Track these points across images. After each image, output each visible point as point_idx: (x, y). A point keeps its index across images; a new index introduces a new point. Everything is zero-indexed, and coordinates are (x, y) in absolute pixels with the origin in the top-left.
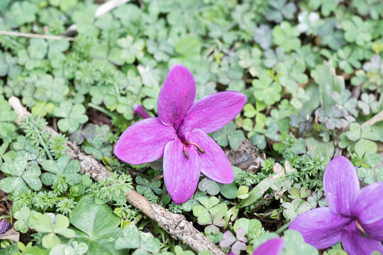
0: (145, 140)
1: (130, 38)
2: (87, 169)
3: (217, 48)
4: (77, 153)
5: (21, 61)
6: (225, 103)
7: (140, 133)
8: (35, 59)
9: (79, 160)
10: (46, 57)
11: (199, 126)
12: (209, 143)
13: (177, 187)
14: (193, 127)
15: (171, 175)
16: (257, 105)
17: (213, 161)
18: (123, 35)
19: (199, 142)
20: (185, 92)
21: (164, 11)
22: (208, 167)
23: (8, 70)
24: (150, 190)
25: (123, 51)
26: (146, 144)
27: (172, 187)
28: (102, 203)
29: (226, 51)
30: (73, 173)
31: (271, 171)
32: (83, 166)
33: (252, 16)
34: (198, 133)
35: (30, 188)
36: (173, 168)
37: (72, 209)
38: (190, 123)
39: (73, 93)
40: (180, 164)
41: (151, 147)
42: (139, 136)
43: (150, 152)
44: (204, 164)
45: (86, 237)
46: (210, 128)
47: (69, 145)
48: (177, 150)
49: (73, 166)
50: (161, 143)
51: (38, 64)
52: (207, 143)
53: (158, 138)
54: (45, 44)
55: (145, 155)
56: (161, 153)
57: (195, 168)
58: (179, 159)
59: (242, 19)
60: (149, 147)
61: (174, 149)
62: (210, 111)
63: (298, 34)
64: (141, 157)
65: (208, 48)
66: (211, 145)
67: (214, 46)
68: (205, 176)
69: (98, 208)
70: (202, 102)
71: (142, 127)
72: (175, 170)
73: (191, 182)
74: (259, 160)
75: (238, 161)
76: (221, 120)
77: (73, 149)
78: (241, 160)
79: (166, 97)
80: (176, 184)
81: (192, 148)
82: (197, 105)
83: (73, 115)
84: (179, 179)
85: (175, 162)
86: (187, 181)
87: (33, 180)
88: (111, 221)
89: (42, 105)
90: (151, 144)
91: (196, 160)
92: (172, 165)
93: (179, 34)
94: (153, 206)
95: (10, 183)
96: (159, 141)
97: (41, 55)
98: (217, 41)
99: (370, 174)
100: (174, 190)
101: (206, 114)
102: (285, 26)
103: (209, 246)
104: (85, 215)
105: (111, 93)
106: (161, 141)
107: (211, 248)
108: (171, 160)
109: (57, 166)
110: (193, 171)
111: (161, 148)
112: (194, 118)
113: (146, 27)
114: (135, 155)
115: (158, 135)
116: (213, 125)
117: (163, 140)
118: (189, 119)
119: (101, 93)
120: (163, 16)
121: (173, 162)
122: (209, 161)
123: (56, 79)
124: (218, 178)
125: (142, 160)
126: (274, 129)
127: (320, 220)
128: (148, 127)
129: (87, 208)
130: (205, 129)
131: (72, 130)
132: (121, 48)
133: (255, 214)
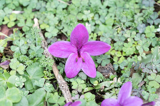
0: (63, 49)
1: (89, 11)
2: (45, 53)
3: (121, 26)
4: (45, 46)
5: (47, 7)
6: (101, 46)
7: (61, 45)
8: (52, 8)
9: (44, 49)
10: (56, 8)
11: (88, 51)
12: (90, 59)
13: (69, 71)
14: (85, 51)
15: (68, 66)
16: (123, 53)
17: (88, 67)
18: (87, 9)
19: (85, 57)
20: (82, 36)
21: (109, 6)
22: (85, 68)
23: (40, 8)
24: (63, 69)
25: (84, 15)
26: (62, 50)
27: (67, 70)
28: (41, 67)
29: (124, 28)
30: (40, 53)
31: (112, 80)
32: (45, 52)
33: (142, 19)
34: (86, 54)
35: (21, 52)
36: (69, 63)
37: (30, 65)
38: (84, 49)
39: (59, 25)
40: (73, 63)
41: (64, 52)
42: (61, 46)
43: (63, 54)
44: (84, 66)
45: (29, 77)
46: (93, 54)
47: (44, 42)
48: (74, 57)
49: (41, 50)
50: (69, 52)
51: (52, 10)
52: (89, 59)
53: (68, 50)
54: (58, 3)
55: (61, 55)
56: (67, 56)
57: (79, 67)
58: (74, 61)
59: (138, 19)
60: (63, 52)
61: (73, 56)
62: (94, 47)
63: (156, 32)
64: (59, 55)
65: (118, 25)
66: (90, 60)
67: (120, 25)
68: (82, 71)
69: (39, 68)
70: (91, 42)
71: (63, 43)
72: (70, 64)
73: (75, 71)
74: (111, 74)
75: (103, 71)
76: (98, 52)
77: (45, 44)
78: (104, 71)
79: (74, 35)
80: (69, 70)
81: (80, 59)
82: (88, 43)
83: (52, 32)
84: (70, 68)
85: (71, 61)
86: (73, 70)
87: (23, 50)
88: (40, 75)
89: (45, 25)
90: (65, 51)
91: (80, 64)
92: (70, 62)
93: (111, 17)
94: (59, 75)
95: (15, 48)
96: (68, 51)
97: (54, 7)
98: (122, 24)
99: (147, 95)
100: (67, 71)
101: (92, 48)
102: (152, 27)
103: (68, 97)
104: (32, 69)
105: (71, 29)
106: (69, 51)
107: (69, 98)
108: (70, 60)
109: (35, 48)
110: (77, 67)
111: (68, 54)
112: (86, 47)
113: (99, 9)
114: (56, 53)
115: (69, 49)
116: (94, 53)
117: (70, 51)
118: (84, 47)
119: (68, 28)
120: (108, 7)
121: (70, 61)
122: (87, 66)
123: (56, 17)
124: (88, 74)
125: (59, 56)
126: (124, 64)
127: (112, 103)
128: (65, 44)
129: (35, 67)
130: (90, 53)
131: (49, 37)
132: (83, 14)
133: (98, 93)
